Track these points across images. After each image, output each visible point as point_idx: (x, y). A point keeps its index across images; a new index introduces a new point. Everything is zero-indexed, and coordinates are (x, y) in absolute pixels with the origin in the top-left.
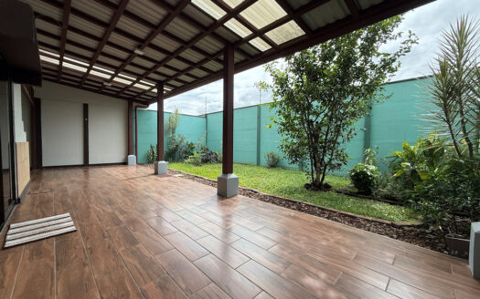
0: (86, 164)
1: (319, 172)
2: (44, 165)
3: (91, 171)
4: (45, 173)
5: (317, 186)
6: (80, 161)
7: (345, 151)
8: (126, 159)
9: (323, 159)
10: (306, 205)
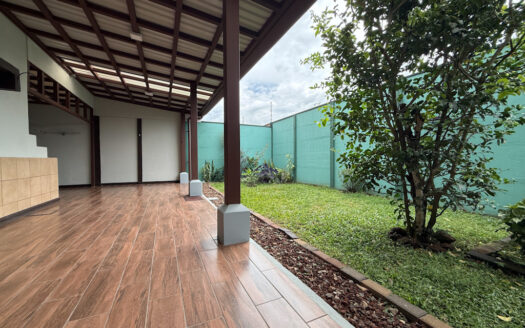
0: (140, 182)
1: (421, 208)
2: (103, 181)
3: (146, 189)
4: (104, 191)
5: (418, 237)
6: (134, 179)
7: (487, 166)
8: (179, 177)
9: (430, 181)
10: (370, 291)
